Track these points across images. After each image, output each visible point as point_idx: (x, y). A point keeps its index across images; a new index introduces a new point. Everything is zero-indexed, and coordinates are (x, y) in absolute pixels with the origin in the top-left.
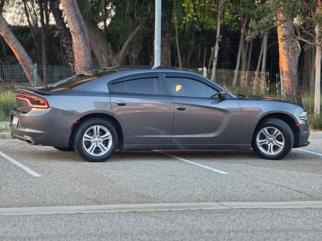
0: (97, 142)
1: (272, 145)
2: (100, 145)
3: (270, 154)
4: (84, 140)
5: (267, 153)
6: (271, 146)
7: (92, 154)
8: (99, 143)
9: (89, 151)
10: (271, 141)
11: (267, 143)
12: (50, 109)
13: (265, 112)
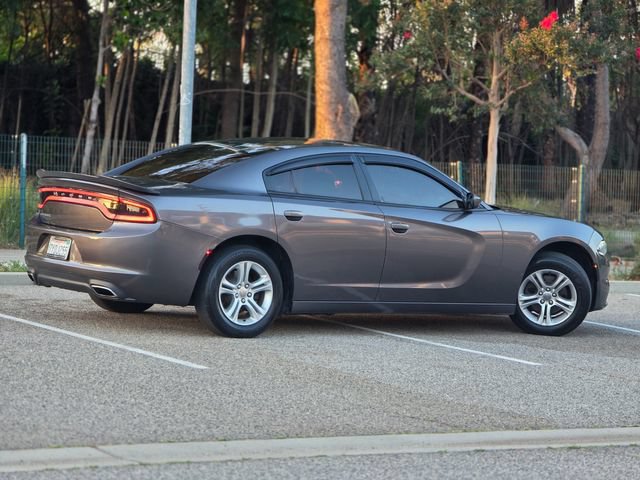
0: (243, 296)
1: (549, 307)
2: (249, 301)
3: (544, 324)
4: (222, 290)
5: (540, 322)
6: (547, 307)
7: (235, 320)
8: (247, 298)
9: (230, 314)
10: (547, 298)
11: (538, 301)
12: (158, 224)
13: (542, 240)
